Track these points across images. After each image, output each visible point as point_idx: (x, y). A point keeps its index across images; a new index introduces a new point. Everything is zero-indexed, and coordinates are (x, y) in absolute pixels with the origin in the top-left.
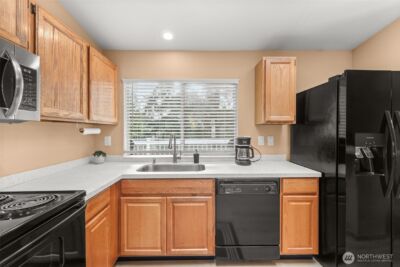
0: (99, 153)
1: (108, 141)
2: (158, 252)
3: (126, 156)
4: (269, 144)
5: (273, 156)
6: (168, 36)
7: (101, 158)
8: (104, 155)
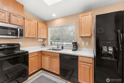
0: (43, 45)
1: (46, 42)
2: (48, 69)
3: (49, 46)
4: (86, 45)
5: (89, 49)
6: (54, 15)
7: (43, 46)
8: (44, 45)
